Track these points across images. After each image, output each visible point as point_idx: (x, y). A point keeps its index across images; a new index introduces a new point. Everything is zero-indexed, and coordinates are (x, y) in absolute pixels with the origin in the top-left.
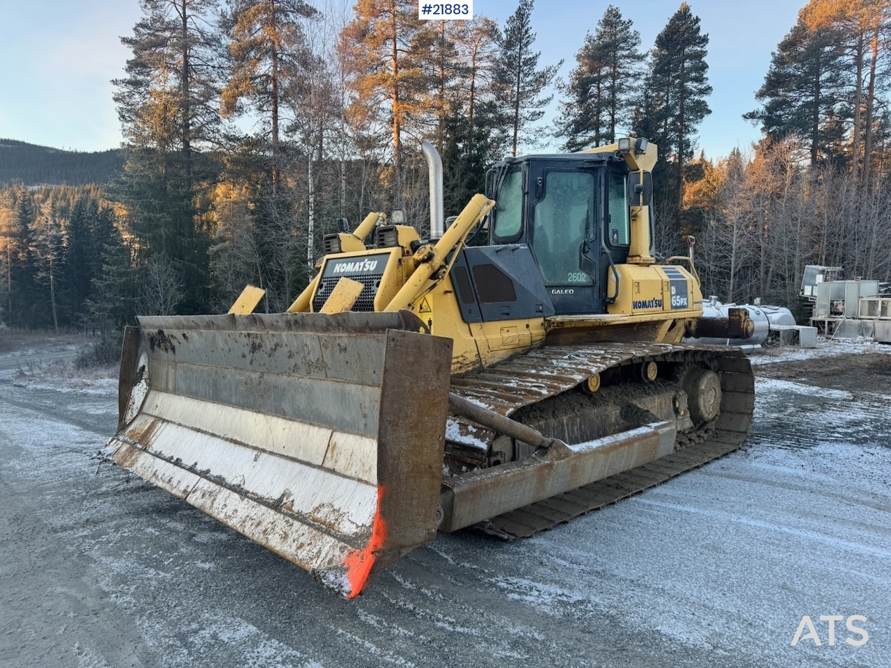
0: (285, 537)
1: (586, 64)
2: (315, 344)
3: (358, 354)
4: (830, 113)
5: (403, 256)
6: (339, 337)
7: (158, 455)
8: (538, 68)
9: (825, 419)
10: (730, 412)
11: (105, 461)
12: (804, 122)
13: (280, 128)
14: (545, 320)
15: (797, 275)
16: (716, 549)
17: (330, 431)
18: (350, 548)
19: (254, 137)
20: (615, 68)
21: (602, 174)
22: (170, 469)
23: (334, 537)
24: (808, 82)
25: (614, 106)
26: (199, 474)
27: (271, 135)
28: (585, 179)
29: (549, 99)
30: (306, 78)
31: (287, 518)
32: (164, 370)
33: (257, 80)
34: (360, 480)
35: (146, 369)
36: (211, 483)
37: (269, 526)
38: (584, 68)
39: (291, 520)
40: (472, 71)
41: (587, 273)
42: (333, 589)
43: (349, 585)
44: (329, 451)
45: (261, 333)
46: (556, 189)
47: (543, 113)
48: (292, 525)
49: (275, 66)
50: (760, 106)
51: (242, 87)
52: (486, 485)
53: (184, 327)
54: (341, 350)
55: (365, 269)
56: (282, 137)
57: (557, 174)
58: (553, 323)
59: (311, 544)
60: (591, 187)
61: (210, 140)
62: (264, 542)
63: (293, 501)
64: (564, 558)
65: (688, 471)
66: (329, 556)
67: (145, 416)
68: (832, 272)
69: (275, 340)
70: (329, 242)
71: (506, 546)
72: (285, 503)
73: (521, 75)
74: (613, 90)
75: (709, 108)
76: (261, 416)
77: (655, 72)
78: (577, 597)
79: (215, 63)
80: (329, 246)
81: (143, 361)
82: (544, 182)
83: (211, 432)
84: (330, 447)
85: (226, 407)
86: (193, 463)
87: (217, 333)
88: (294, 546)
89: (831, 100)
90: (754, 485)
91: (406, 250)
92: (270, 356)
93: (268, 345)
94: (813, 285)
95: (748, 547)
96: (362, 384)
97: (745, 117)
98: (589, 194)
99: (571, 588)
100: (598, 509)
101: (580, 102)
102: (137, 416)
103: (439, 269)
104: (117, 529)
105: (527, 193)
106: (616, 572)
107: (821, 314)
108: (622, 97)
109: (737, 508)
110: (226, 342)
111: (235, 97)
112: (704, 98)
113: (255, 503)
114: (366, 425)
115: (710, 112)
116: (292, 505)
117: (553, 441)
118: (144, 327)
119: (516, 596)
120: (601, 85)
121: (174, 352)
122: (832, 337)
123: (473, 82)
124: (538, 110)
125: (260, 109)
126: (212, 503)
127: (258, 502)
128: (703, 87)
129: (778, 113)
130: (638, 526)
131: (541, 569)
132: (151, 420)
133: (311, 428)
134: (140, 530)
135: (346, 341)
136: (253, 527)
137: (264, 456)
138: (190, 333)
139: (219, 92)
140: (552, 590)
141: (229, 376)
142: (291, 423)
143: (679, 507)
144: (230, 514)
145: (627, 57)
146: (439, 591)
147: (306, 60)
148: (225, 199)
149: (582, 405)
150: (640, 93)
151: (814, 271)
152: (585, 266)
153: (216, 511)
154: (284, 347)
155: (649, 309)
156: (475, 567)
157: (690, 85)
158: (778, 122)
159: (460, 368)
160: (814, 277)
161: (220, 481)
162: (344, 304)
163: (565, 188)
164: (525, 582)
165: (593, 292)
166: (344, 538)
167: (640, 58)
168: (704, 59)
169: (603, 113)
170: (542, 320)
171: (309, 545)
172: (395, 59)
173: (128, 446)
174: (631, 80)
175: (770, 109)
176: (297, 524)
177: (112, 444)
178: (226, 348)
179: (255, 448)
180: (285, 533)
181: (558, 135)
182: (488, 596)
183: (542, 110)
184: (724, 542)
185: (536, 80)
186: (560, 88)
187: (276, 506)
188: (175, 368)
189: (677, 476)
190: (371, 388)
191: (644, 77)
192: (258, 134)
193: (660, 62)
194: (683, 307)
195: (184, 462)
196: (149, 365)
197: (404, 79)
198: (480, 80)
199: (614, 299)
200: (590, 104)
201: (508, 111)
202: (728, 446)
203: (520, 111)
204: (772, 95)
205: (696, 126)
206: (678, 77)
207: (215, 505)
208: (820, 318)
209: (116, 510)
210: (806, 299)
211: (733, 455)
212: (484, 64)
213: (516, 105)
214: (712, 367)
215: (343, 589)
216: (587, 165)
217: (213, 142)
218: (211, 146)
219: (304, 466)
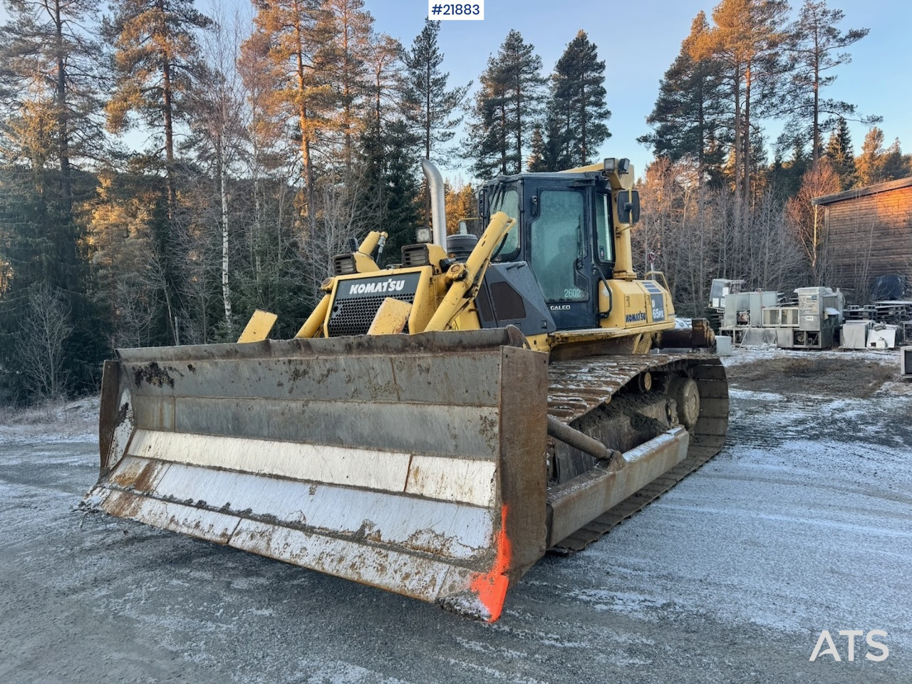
0: (382, 569)
1: (491, 86)
2: (387, 367)
3: (446, 374)
4: (712, 138)
5: (433, 274)
6: (419, 358)
7: (170, 500)
8: (448, 89)
9: (773, 420)
10: (707, 417)
11: (93, 512)
12: (691, 145)
13: (175, 143)
14: (549, 336)
15: (702, 288)
16: (755, 544)
17: (408, 456)
18: (472, 572)
19: (144, 153)
20: (518, 91)
21: (589, 192)
22: (193, 514)
23: (447, 563)
24: (693, 109)
25: (518, 129)
26: (236, 515)
27: (164, 152)
28: (575, 197)
29: (459, 120)
30: (202, 92)
31: (378, 550)
32: (156, 407)
33: (147, 93)
34: (459, 503)
35: (130, 407)
36: (258, 523)
37: (357, 559)
38: (489, 91)
39: (384, 552)
40: (377, 90)
41: (581, 289)
42: (472, 614)
43: (485, 608)
44: (411, 476)
45: (308, 358)
46: (549, 207)
47: (454, 134)
48: (387, 556)
49: (167, 79)
50: (652, 130)
51: (132, 98)
52: (573, 499)
53: (189, 357)
54: (421, 371)
55: (390, 290)
56: (176, 155)
57: (550, 192)
58: (558, 338)
59: (419, 572)
60: (581, 205)
61: (91, 156)
62: (356, 577)
63: (379, 531)
64: (626, 567)
65: (689, 475)
66: (449, 583)
67: (133, 459)
68: (736, 285)
69: (328, 365)
70: (338, 263)
71: (564, 561)
72: (370, 535)
73: (430, 95)
74: (519, 112)
75: (609, 132)
76: (307, 448)
77: (556, 96)
78: (660, 601)
79: (96, 72)
80: (339, 267)
81: (125, 398)
82: (538, 200)
83: (238, 468)
84: (412, 472)
85: (255, 441)
86: (224, 504)
87: (242, 362)
88: (398, 577)
89: (712, 126)
90: (752, 483)
91: (436, 268)
92: (319, 382)
93: (318, 371)
94: (720, 297)
95: (781, 540)
96: (449, 404)
97: (639, 140)
98: (579, 211)
99: (651, 593)
100: (630, 517)
101: (487, 124)
102: (122, 459)
103: (472, 287)
104: (138, 584)
105: (524, 212)
106: (681, 574)
107: (728, 324)
108: (526, 119)
109: (750, 505)
110: (254, 370)
111: (123, 110)
112: (604, 122)
113: (328, 538)
114: (456, 446)
115: (609, 135)
116: (380, 536)
117: (613, 453)
118: (127, 360)
119: (605, 607)
120: (505, 108)
121: (173, 386)
122: (741, 345)
123: (378, 101)
124: (448, 131)
125: (151, 124)
126: (268, 544)
127: (332, 537)
128: (602, 111)
129: (668, 137)
130: (673, 530)
131: (610, 579)
132: (144, 464)
133: (381, 454)
134: (165, 584)
135: (430, 361)
136: (335, 563)
137: (321, 489)
138: (199, 363)
139: (103, 105)
140: (634, 598)
141: (257, 408)
142: (351, 451)
143: (700, 509)
144: (298, 552)
145: (530, 80)
146: (525, 611)
147: (201, 71)
148: (102, 222)
149: (599, 417)
150: (543, 116)
151: (720, 285)
152: (580, 282)
153: (277, 552)
154: (340, 372)
155: (637, 322)
156: (545, 583)
157: (590, 109)
158: (668, 145)
160: (720, 289)
161: (269, 520)
162: (394, 324)
163: (558, 206)
164: (603, 593)
165: (587, 307)
166: (460, 563)
167: (543, 82)
168: (602, 85)
169: (510, 135)
170: (545, 336)
171: (416, 574)
172: (301, 75)
173: (120, 493)
174: (534, 102)
175: (661, 133)
176: (393, 555)
177: (95, 492)
178: (254, 377)
179: (308, 481)
180: (381, 565)
181: (465, 157)
182: (576, 609)
183: (452, 131)
184: (758, 537)
185: (446, 100)
186: (466, 110)
187: (358, 537)
188: (174, 404)
189: (682, 480)
190: (460, 408)
191: (545, 100)
192: (149, 151)
193: (562, 87)
194: (661, 319)
195: (210, 503)
196: (132, 402)
197: (313, 97)
198: (386, 98)
199: (607, 313)
200: (495, 126)
201: (418, 131)
202: (711, 450)
203: (431, 132)
204: (661, 120)
205: (597, 149)
206: (578, 101)
207: (273, 545)
208: (728, 328)
209: (119, 566)
210: (714, 311)
211: (717, 457)
212: (389, 83)
213: (427, 126)
214: (689, 375)
215: (482, 613)
216: (577, 184)
217: (95, 158)
218: (93, 163)
219: (380, 495)
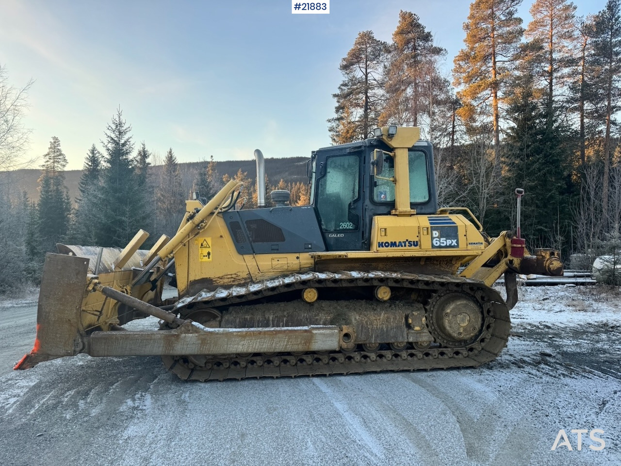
28: (353, 159)
41: (353, 223)
60: (356, 165)
82: (325, 165)
98: (355, 169)
103: (200, 224)
152: (352, 218)
155: (400, 248)
159: (233, 281)
163: (339, 167)
165: (358, 235)
170: (311, 254)
172: (495, 69)
194: (449, 247)
